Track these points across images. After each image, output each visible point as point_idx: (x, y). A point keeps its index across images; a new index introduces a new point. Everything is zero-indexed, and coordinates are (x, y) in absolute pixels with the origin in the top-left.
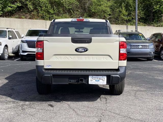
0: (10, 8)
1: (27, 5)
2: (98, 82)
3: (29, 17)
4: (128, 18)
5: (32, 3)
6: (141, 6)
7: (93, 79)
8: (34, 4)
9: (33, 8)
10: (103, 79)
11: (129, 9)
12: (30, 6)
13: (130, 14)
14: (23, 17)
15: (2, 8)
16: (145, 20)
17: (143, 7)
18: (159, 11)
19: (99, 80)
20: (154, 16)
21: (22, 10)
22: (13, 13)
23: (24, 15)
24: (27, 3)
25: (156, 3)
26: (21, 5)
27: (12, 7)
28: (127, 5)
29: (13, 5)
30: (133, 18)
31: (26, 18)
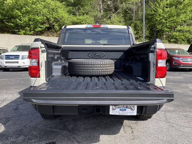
0: (40, 29)
1: (54, 26)
2: (124, 111)
3: (56, 35)
4: (137, 36)
5: (58, 24)
6: (146, 27)
7: (116, 107)
8: (60, 25)
9: (59, 28)
10: (132, 107)
11: (137, 29)
12: (56, 27)
13: (138, 32)
14: (50, 35)
15: (33, 28)
16: (150, 38)
17: (149, 27)
18: (161, 30)
19: (126, 109)
20: (157, 35)
21: (50, 31)
22: (43, 33)
23: (51, 34)
24: (54, 24)
25: (159, 24)
26: (49, 26)
27: (41, 28)
28: (135, 25)
29: (42, 26)
30: (140, 36)
31: (53, 36)
